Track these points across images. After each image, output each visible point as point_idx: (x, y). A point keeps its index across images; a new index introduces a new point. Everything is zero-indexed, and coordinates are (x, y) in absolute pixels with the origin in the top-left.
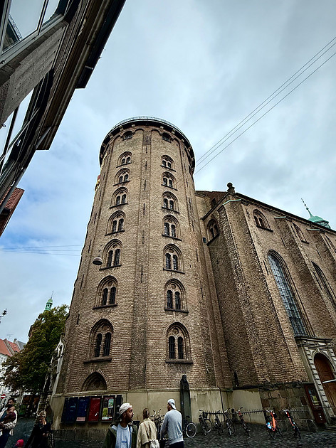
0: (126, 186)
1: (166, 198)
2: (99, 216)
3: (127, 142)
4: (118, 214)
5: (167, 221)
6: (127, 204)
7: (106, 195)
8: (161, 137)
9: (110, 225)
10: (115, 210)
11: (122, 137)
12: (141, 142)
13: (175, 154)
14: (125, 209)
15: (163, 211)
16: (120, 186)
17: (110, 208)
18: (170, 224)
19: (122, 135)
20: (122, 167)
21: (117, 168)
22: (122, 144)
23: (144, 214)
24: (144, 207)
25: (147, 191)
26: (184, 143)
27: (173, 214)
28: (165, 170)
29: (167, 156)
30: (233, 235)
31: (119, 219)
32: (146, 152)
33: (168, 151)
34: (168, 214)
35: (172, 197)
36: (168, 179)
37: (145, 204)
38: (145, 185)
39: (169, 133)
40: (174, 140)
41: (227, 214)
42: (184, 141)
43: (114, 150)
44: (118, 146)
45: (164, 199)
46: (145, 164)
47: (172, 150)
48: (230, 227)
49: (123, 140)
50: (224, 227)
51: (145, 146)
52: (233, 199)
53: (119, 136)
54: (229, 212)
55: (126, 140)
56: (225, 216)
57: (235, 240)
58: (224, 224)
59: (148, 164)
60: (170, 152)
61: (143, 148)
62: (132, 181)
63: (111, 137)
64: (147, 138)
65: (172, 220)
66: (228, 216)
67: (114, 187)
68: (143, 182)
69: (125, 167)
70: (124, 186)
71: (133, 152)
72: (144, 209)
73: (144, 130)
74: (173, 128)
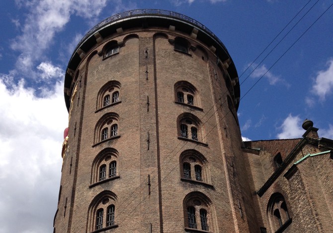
0: (116, 145)
1: (188, 161)
2: (73, 201)
3: (110, 61)
4: (104, 196)
6: (119, 177)
7: (80, 164)
8: (172, 47)
9: (93, 217)
10: (98, 190)
11: (100, 55)
12: (137, 60)
13: (201, 77)
14: (116, 187)
15: (184, 186)
16: (105, 146)
17: (91, 187)
18: (198, 208)
19: (100, 49)
20: (106, 111)
21: (96, 112)
22: (102, 66)
23: (150, 194)
24: (149, 182)
25: (152, 152)
26: (216, 52)
27: (202, 190)
28: (182, 110)
29: (186, 83)
30: (318, 219)
31: (107, 205)
32: (147, 79)
33: (186, 71)
34: (192, 190)
35: (197, 158)
36: (190, 126)
37: (151, 175)
38: (148, 141)
39: (186, 36)
40: (197, 50)
41: (304, 181)
42: (215, 49)
43: (89, 80)
44: (95, 72)
45: (185, 163)
46: (146, 102)
47: (194, 69)
48: (311, 204)
49: (103, 60)
50: (300, 206)
51: (145, 67)
52: (315, 151)
53: (96, 52)
54: (307, 177)
55: (109, 59)
56: (300, 186)
57: (322, 228)
58: (298, 199)
59: (152, 102)
60: (191, 74)
61: (141, 71)
62: (125, 136)
63: (81, 56)
64: (146, 52)
65: (200, 201)
66: (306, 185)
67: (94, 148)
68: (145, 135)
69: (110, 111)
70: (112, 146)
71: (123, 81)
72: (149, 185)
73: (140, 36)
74: (194, 26)
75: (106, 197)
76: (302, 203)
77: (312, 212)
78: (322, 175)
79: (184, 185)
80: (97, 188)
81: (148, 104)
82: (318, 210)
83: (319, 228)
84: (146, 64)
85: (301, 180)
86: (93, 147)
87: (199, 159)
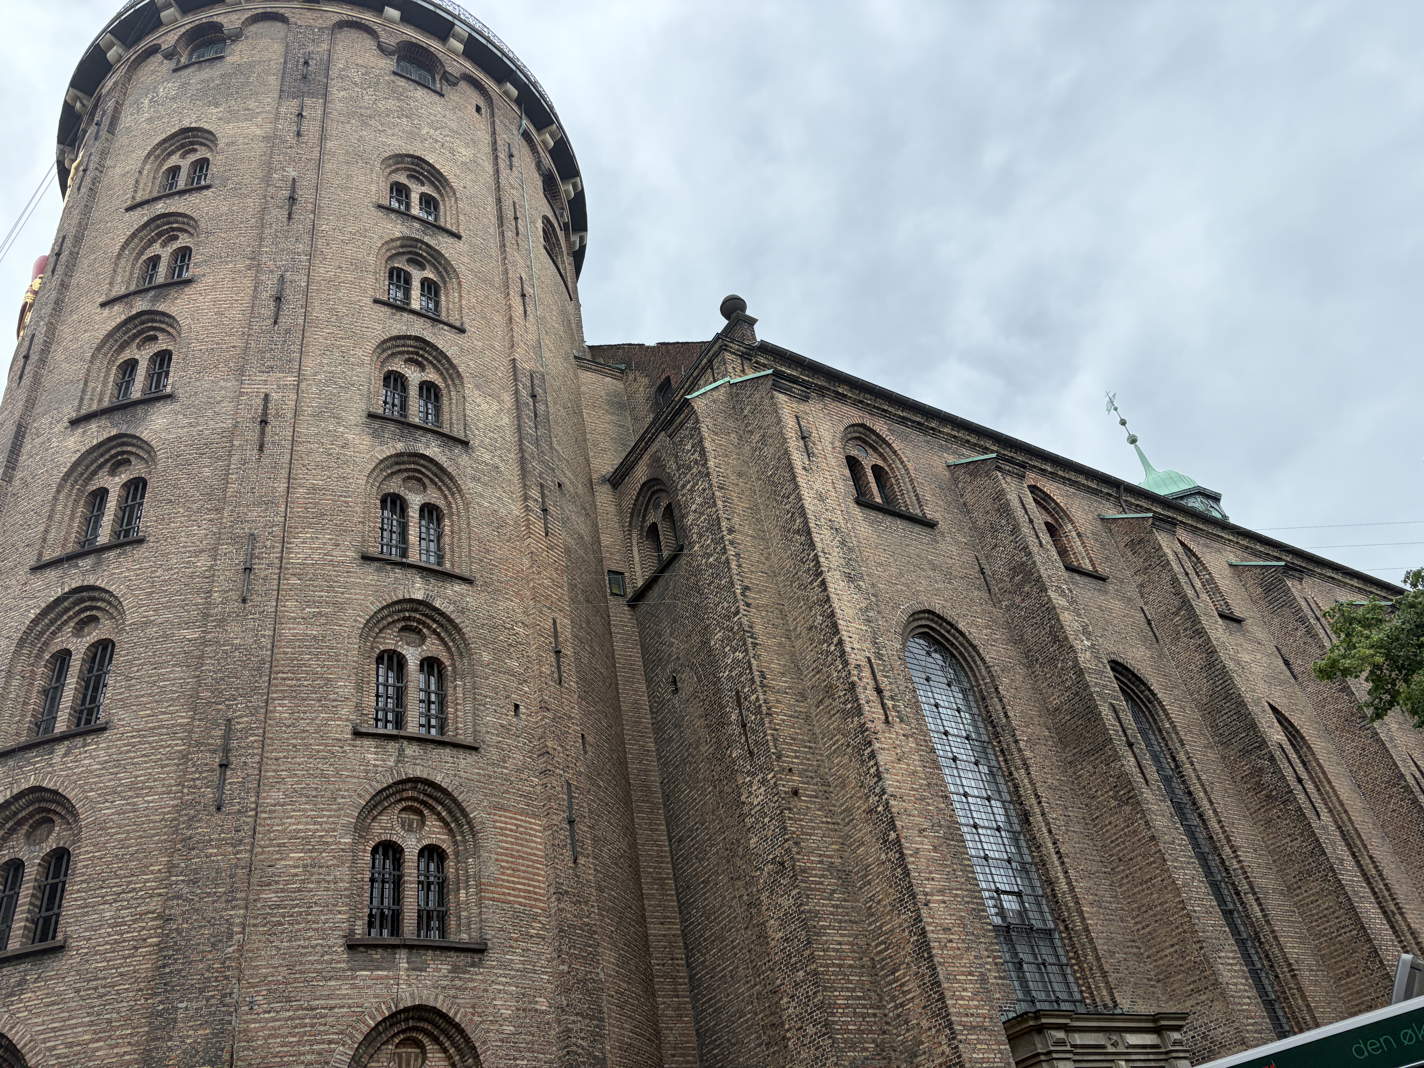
0: (173, 306)
1: (398, 366)
3: (196, 77)
4: (117, 452)
5: (395, 486)
6: (170, 397)
7: (58, 354)
8: (388, 64)
9: (70, 512)
10: (98, 432)
11: (169, 55)
12: (273, 81)
13: (465, 153)
14: (156, 425)
15: (376, 434)
16: (141, 305)
17: (75, 423)
18: (415, 500)
19: (168, 39)
20: (160, 208)
21: (128, 209)
22: (168, 88)
23: (261, 448)
24: (265, 413)
25: (288, 331)
26: (518, 101)
27: (433, 449)
28: (397, 229)
29: (420, 160)
30: (732, 543)
31: (124, 477)
32: (299, 134)
33: (424, 132)
34: (400, 447)
35: (431, 362)
36: (417, 276)
37: (274, 396)
38: (278, 299)
39: (433, 45)
40: (463, 85)
41: (707, 444)
42: (514, 92)
43: (126, 120)
44: (147, 101)
45: (389, 371)
46: (286, 193)
47: (446, 132)
48: (720, 504)
49: (175, 71)
50: (693, 507)
51: (295, 102)
52: (743, 371)
53: (154, 50)
54: (716, 434)
55: (190, 70)
56: (696, 456)
57: (739, 566)
58: (692, 491)
59: (305, 195)
60: (437, 141)
61: (283, 110)
62: (209, 280)
63: (111, 55)
64: (306, 63)
65: (426, 481)
66: (711, 455)
67: (106, 311)
68: (270, 282)
69: (173, 209)
70: (161, 307)
71: (224, 132)
72: (264, 422)
73: (292, 20)
74: (456, 22)
75: (123, 453)
76: (699, 500)
77: (719, 524)
78: (751, 432)
79: (376, 430)
80: (93, 426)
81: (292, 199)
82: (736, 519)
83: (733, 565)
84: (300, 95)
85: (701, 441)
86: (103, 305)
87: (435, 366)
